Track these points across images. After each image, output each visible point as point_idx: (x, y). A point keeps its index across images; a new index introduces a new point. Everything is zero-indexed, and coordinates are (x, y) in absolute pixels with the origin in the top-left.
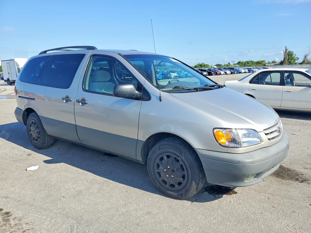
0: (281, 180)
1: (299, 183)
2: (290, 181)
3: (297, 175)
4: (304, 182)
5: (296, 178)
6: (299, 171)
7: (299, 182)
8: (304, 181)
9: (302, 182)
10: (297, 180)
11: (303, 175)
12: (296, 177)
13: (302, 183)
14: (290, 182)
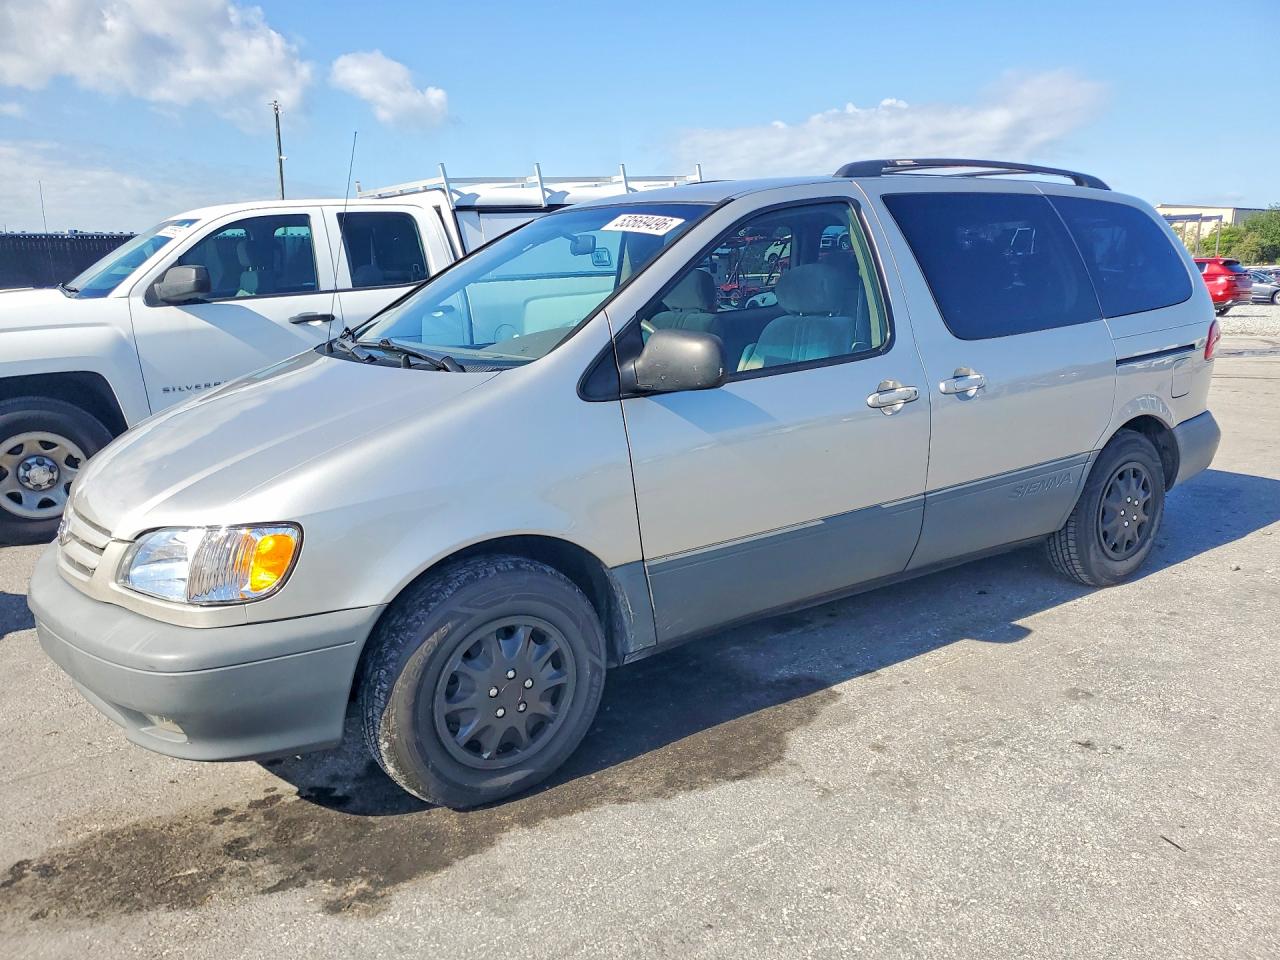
0: (116, 826)
1: (29, 858)
2: (67, 842)
3: (63, 898)
4: (10, 877)
5: (55, 873)
6: (68, 928)
7: (28, 862)
8: (12, 882)
9: (18, 871)
10: (47, 871)
11: (35, 917)
12: (57, 880)
13: (11, 862)
14: (70, 841)
